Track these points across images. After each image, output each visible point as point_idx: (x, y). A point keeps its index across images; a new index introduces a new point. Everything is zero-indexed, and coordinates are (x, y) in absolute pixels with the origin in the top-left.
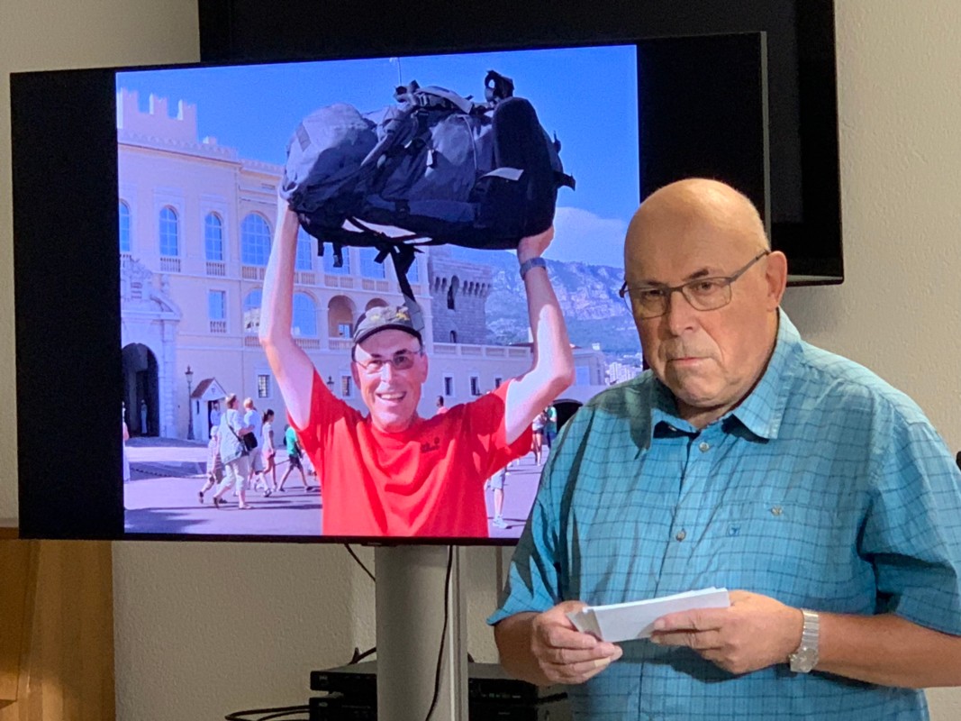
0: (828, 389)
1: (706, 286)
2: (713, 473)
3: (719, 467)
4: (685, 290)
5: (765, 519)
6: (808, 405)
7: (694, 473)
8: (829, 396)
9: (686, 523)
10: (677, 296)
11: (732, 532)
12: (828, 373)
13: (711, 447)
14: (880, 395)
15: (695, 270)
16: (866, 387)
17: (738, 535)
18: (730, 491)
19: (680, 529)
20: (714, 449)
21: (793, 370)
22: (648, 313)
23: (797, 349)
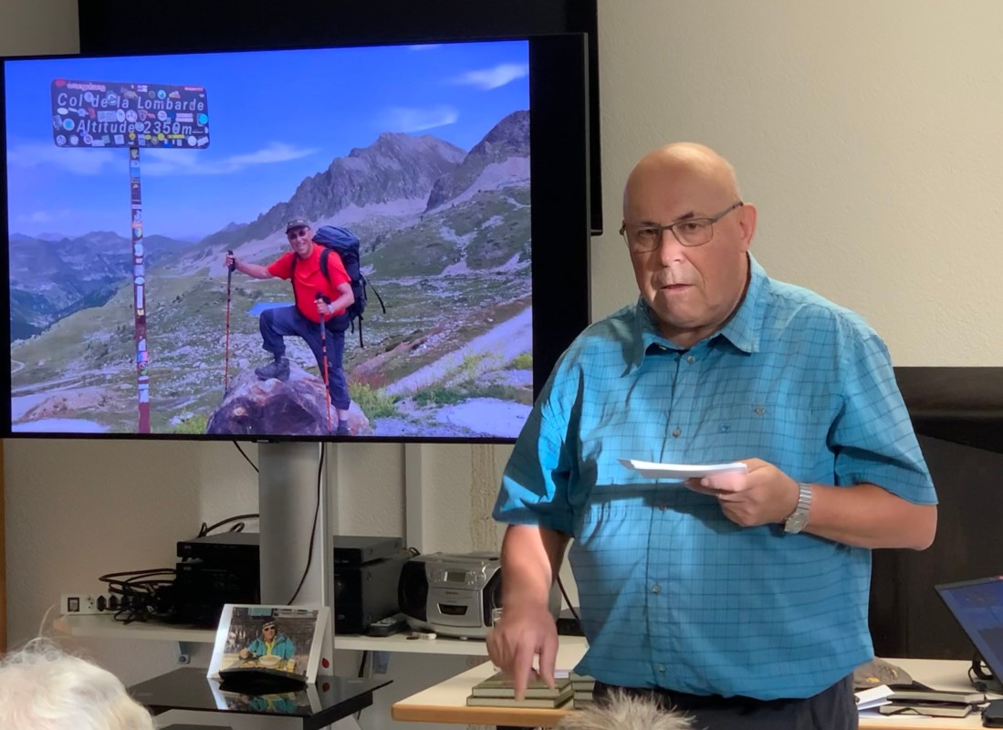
0: (794, 313)
1: (692, 226)
2: (701, 381)
3: (707, 376)
4: (674, 228)
5: (751, 418)
6: (780, 325)
7: (684, 381)
8: (796, 317)
9: (681, 423)
10: (668, 234)
11: (724, 429)
12: (792, 300)
13: (696, 360)
14: (839, 315)
15: (684, 213)
16: (827, 308)
17: (730, 432)
18: (717, 397)
19: (675, 427)
20: (699, 362)
21: (764, 298)
22: (642, 248)
23: (765, 281)
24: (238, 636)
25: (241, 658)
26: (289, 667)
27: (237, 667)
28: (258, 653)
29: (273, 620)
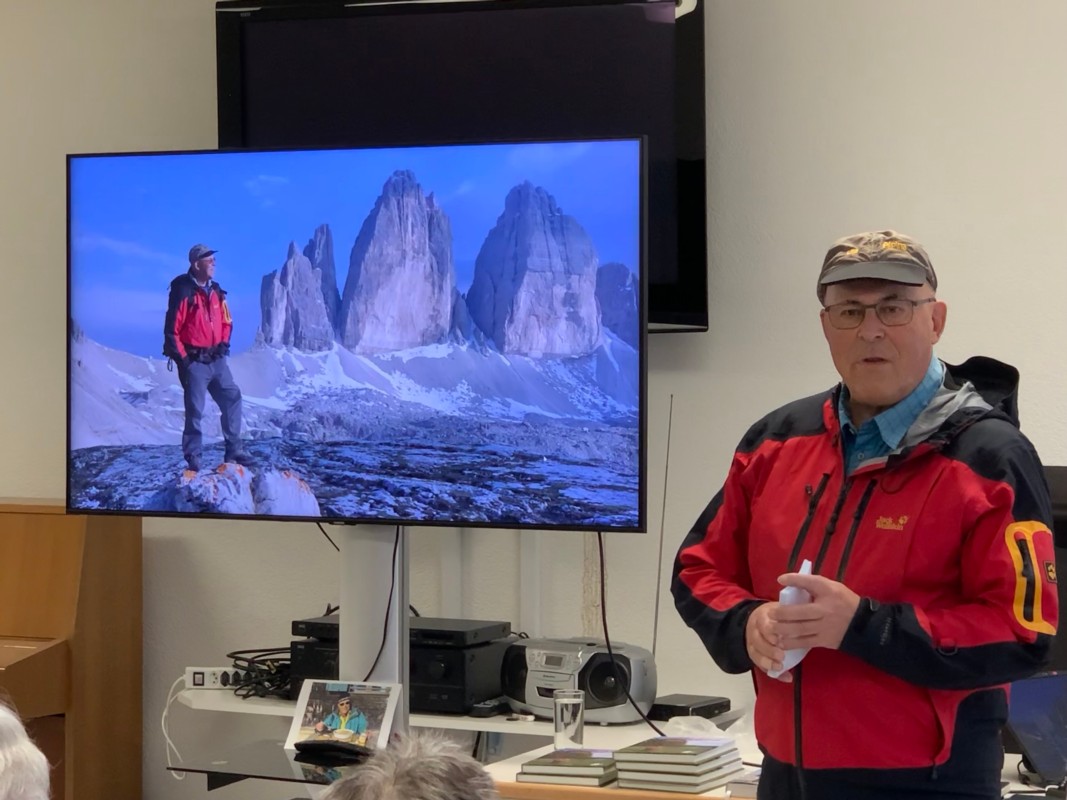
1: (892, 310)
24: (315, 710)
25: (316, 731)
26: (361, 741)
27: (312, 739)
28: (333, 727)
29: (348, 695)
